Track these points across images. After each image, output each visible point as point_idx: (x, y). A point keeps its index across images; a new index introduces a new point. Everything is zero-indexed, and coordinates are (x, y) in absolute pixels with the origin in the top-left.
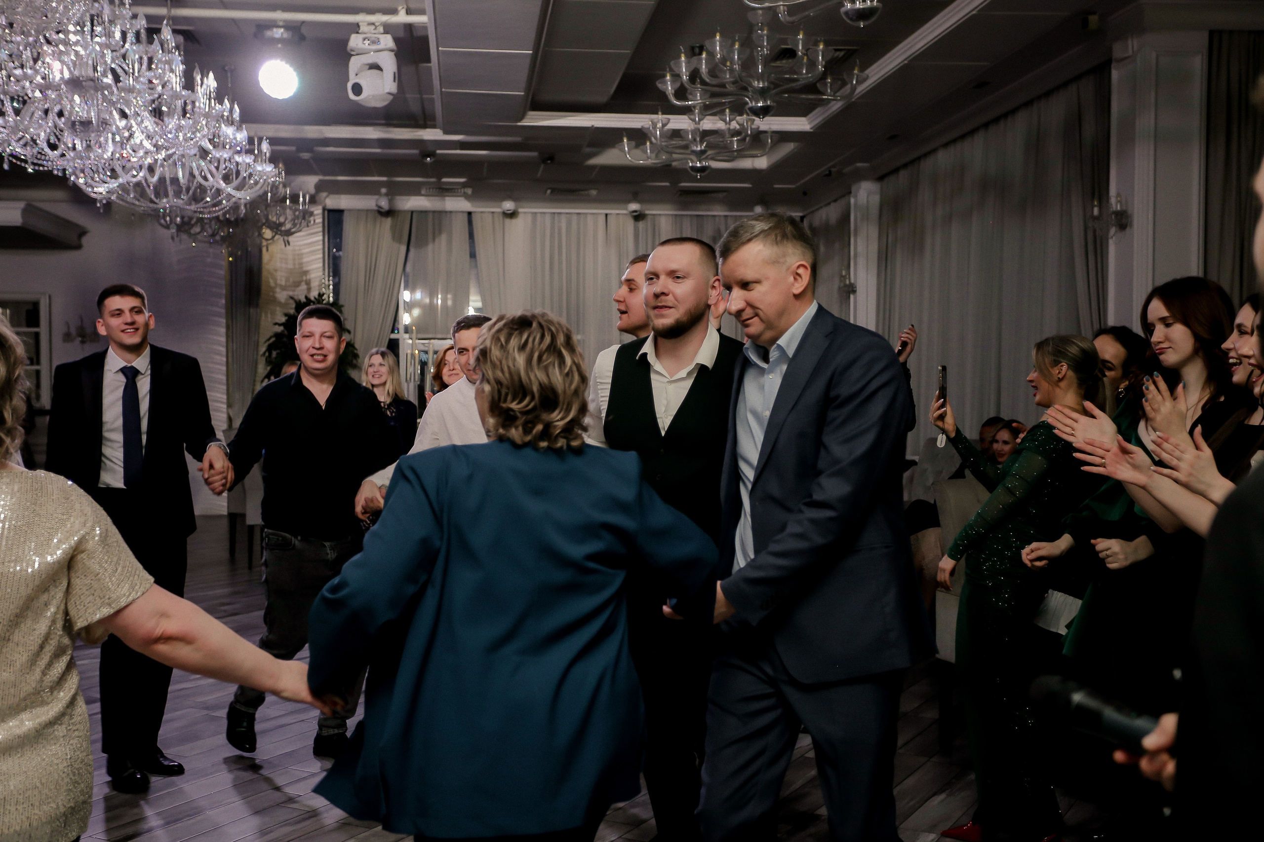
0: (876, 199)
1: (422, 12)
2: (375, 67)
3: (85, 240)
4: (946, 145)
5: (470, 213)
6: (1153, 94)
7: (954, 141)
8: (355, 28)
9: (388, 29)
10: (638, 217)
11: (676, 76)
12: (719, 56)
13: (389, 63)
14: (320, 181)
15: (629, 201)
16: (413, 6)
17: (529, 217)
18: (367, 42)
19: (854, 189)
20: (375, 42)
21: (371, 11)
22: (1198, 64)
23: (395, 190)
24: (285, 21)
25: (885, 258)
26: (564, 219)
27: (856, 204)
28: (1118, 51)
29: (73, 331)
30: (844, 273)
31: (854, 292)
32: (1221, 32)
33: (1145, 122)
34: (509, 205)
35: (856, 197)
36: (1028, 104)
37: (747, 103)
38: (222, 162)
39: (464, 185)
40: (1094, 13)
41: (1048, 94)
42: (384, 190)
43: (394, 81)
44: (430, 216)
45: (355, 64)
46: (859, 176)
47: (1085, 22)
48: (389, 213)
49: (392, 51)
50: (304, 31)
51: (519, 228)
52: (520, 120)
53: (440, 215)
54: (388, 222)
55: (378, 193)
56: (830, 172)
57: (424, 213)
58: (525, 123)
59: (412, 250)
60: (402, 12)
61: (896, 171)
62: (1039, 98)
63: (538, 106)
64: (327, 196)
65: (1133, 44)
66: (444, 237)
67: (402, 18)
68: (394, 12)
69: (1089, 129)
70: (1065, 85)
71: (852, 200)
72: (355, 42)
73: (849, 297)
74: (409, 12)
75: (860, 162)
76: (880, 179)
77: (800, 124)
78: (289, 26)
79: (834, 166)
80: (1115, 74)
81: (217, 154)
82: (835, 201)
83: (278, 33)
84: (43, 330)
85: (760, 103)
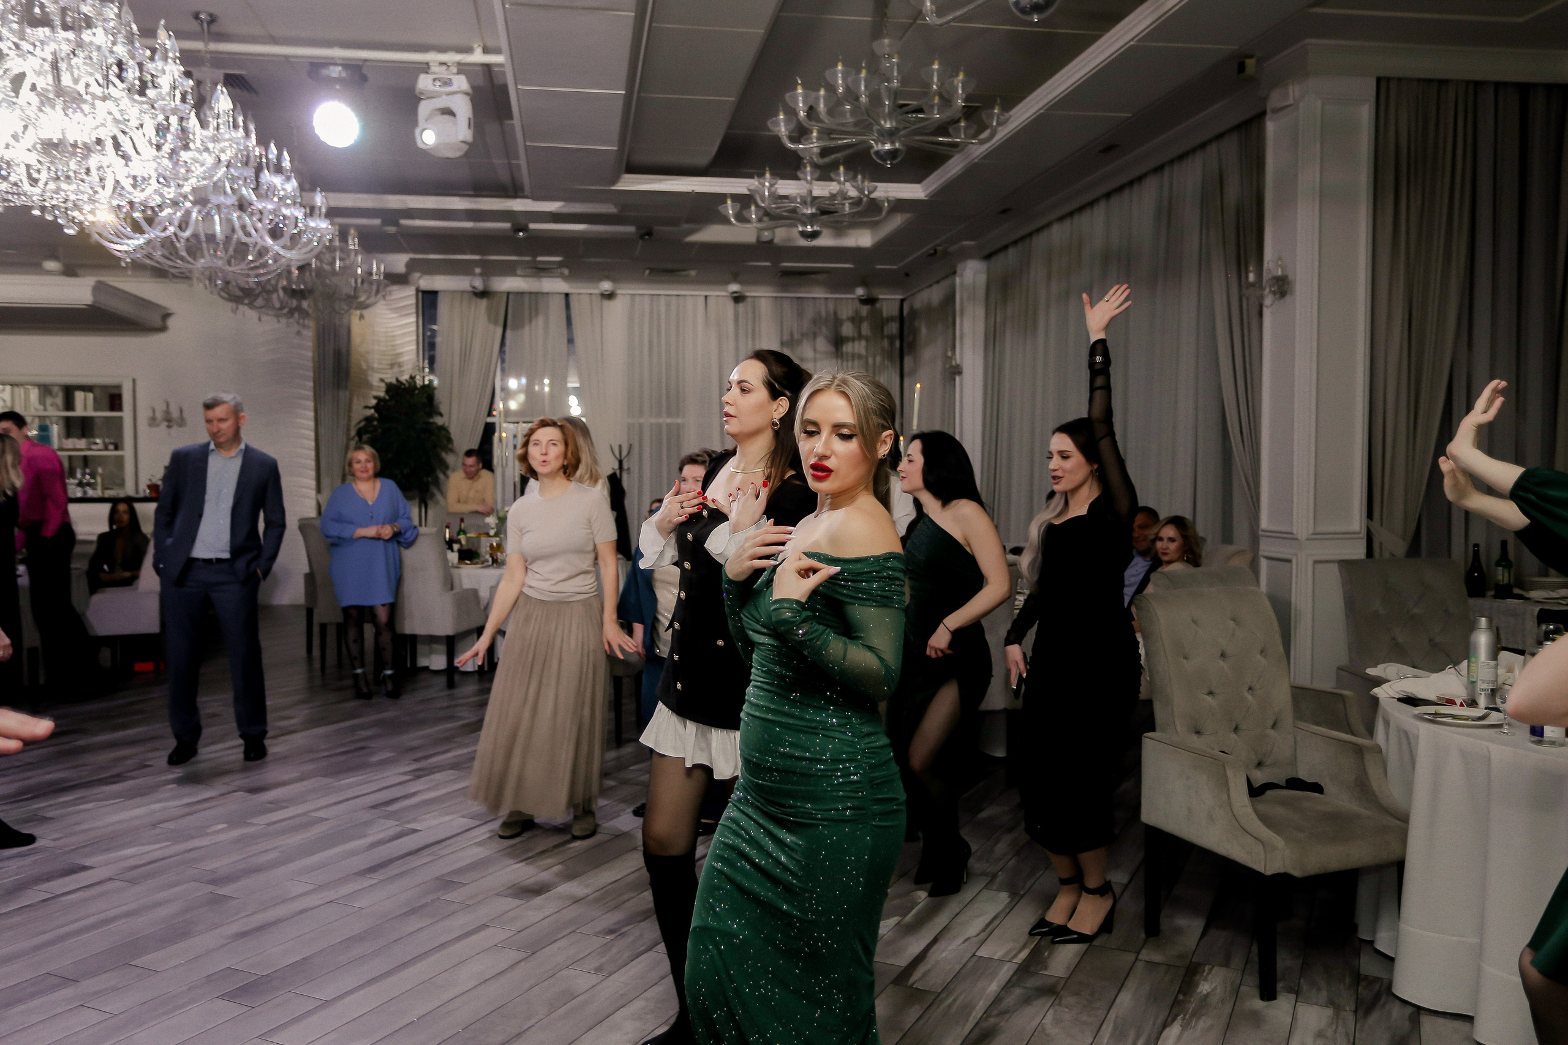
0: (982, 278)
1: (497, 51)
2: (448, 112)
3: (171, 322)
4: (1061, 219)
5: (567, 295)
6: (1318, 146)
7: (1071, 214)
8: (425, 68)
9: (462, 68)
10: (738, 299)
11: (791, 112)
12: (841, 90)
13: (463, 108)
14: (411, 259)
15: (728, 283)
16: (490, 43)
17: (628, 298)
18: (438, 83)
19: (959, 269)
20: (447, 83)
21: (442, 50)
22: (1365, 113)
23: (491, 270)
24: (343, 59)
25: (992, 339)
26: (663, 301)
27: (962, 284)
28: (1275, 99)
29: (159, 415)
30: (950, 354)
31: (960, 373)
32: (1388, 79)
33: (1309, 177)
34: (606, 286)
35: (962, 276)
36: (1159, 169)
37: (872, 147)
38: (266, 214)
39: (560, 265)
40: (1251, 57)
41: (1181, 157)
42: (478, 270)
43: (469, 127)
44: (527, 298)
45: (425, 108)
46: (965, 255)
47: (1242, 67)
48: (484, 294)
49: (467, 94)
50: (365, 71)
51: (617, 309)
52: (614, 183)
53: (536, 296)
54: (484, 303)
55: (473, 274)
56: (935, 251)
57: (520, 294)
58: (620, 186)
59: (509, 333)
60: (478, 51)
61: (1005, 248)
62: (1171, 162)
63: (632, 169)
64: (420, 278)
65: (1294, 91)
66: (540, 320)
67: (478, 57)
68: (469, 50)
69: (1233, 192)
70: (1203, 146)
71: (958, 280)
72: (424, 82)
73: (954, 380)
74: (486, 50)
75: (967, 240)
76: (988, 257)
77: (914, 192)
78: (348, 65)
79: (938, 245)
80: (1271, 127)
81: (259, 205)
82: (938, 282)
83: (335, 72)
84: (126, 414)
85: (888, 147)
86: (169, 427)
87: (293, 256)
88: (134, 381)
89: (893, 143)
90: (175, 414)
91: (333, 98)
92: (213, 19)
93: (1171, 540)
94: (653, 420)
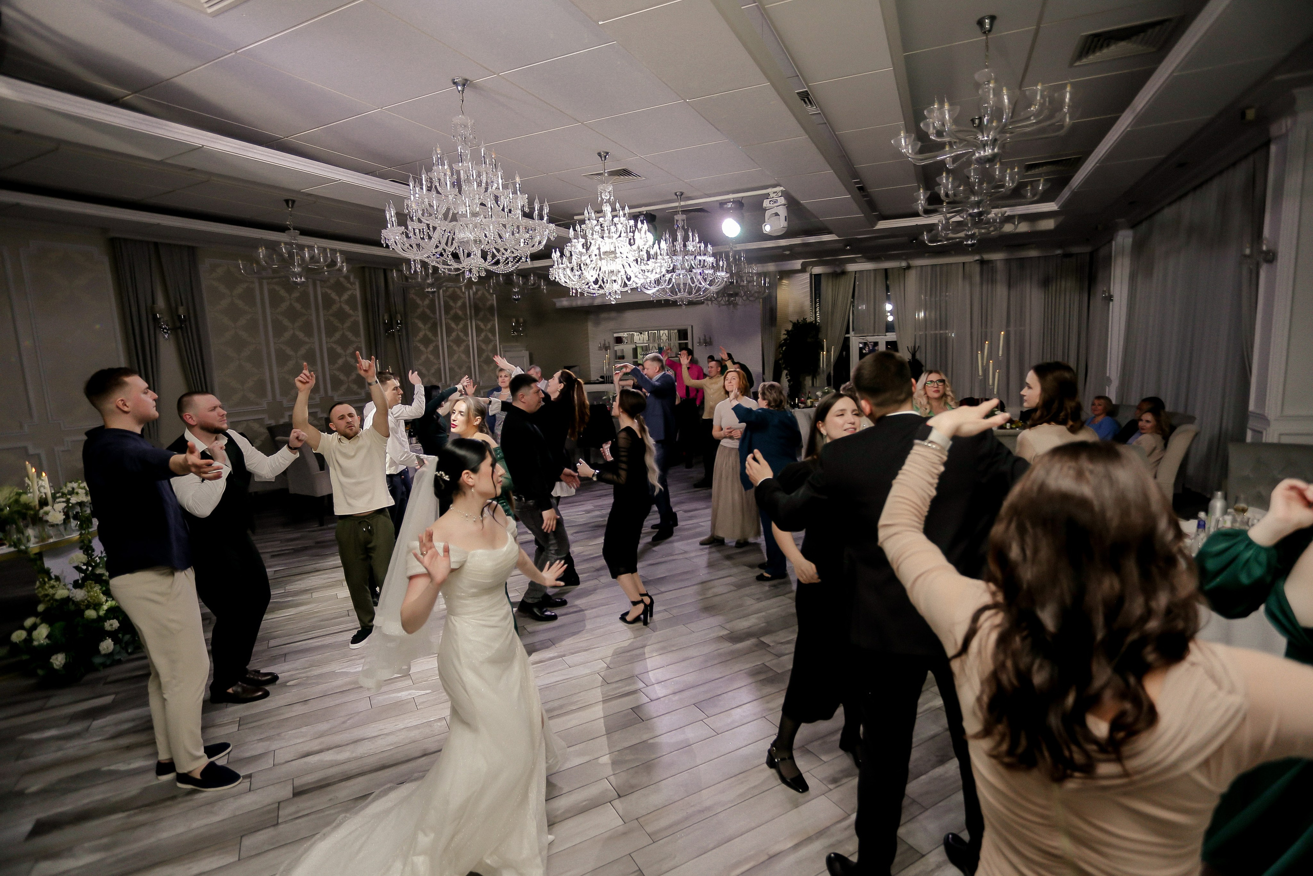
0: (1130, 240)
2: (777, 214)
5: (885, 269)
7: (1174, 201)
8: (767, 196)
9: (782, 194)
10: (981, 262)
13: (783, 212)
14: (803, 262)
17: (918, 268)
18: (772, 202)
19: (1115, 236)
20: (776, 202)
21: (775, 186)
24: (732, 199)
26: (938, 267)
27: (1116, 245)
28: (1273, 132)
29: (702, 341)
30: (1108, 287)
31: (1113, 300)
33: (1293, 182)
35: (1117, 240)
40: (1251, 108)
43: (786, 221)
44: (864, 272)
45: (768, 214)
46: (1120, 226)
47: (1243, 115)
48: (842, 273)
50: (741, 202)
52: (875, 226)
53: (868, 272)
54: (842, 277)
55: (833, 264)
58: (879, 227)
61: (1141, 222)
64: (812, 268)
66: (872, 283)
69: (1260, 188)
70: (1246, 157)
71: (1114, 243)
72: (766, 203)
73: (1109, 304)
75: (1120, 218)
76: (1133, 227)
77: (1051, 207)
78: (735, 201)
80: (1272, 151)
83: (729, 205)
84: (689, 341)
85: (976, 211)
86: (706, 346)
87: (713, 289)
88: (692, 327)
89: (978, 208)
90: (708, 340)
91: (730, 217)
92: (682, 194)
93: (1148, 421)
94: (932, 332)
